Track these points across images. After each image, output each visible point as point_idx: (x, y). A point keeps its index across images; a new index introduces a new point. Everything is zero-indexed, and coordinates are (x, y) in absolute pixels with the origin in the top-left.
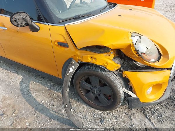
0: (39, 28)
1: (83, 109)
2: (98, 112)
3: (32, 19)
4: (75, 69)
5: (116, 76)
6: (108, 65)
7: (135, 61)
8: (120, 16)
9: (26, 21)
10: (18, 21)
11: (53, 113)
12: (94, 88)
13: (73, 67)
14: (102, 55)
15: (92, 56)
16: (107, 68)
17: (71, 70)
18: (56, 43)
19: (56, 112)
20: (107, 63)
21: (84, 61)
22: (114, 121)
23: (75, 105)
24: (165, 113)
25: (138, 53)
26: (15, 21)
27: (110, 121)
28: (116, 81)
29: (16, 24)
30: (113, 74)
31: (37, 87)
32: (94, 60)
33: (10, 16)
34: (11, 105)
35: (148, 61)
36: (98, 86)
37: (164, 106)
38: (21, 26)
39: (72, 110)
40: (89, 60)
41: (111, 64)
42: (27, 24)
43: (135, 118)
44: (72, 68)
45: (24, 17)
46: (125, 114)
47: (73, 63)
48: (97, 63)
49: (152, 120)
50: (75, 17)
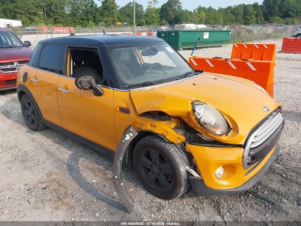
0: (103, 92)
1: (140, 195)
2: (158, 200)
3: (97, 82)
4: (132, 137)
5: (177, 150)
6: (167, 133)
7: (199, 133)
8: (194, 84)
9: (90, 83)
10: (83, 83)
11: (103, 194)
12: (154, 166)
13: (131, 134)
14: (163, 122)
15: (152, 123)
16: (167, 137)
17: (128, 137)
18: (118, 109)
19: (106, 194)
20: (167, 132)
21: (144, 128)
22: (175, 211)
23: (132, 189)
24: (247, 212)
25: (199, 123)
26: (80, 83)
27: (169, 210)
28: (176, 155)
29: (80, 86)
30: (175, 147)
31: (91, 166)
32: (154, 128)
33: (75, 79)
34: (57, 181)
35: (212, 134)
36: (158, 163)
37: (249, 205)
38: (85, 89)
39: (122, 184)
40: (149, 128)
41: (170, 133)
42: (91, 87)
43: (204, 213)
44: (130, 136)
45: (90, 80)
46: (192, 207)
47: (131, 130)
48: (156, 131)
49: (225, 217)
50: (143, 83)
